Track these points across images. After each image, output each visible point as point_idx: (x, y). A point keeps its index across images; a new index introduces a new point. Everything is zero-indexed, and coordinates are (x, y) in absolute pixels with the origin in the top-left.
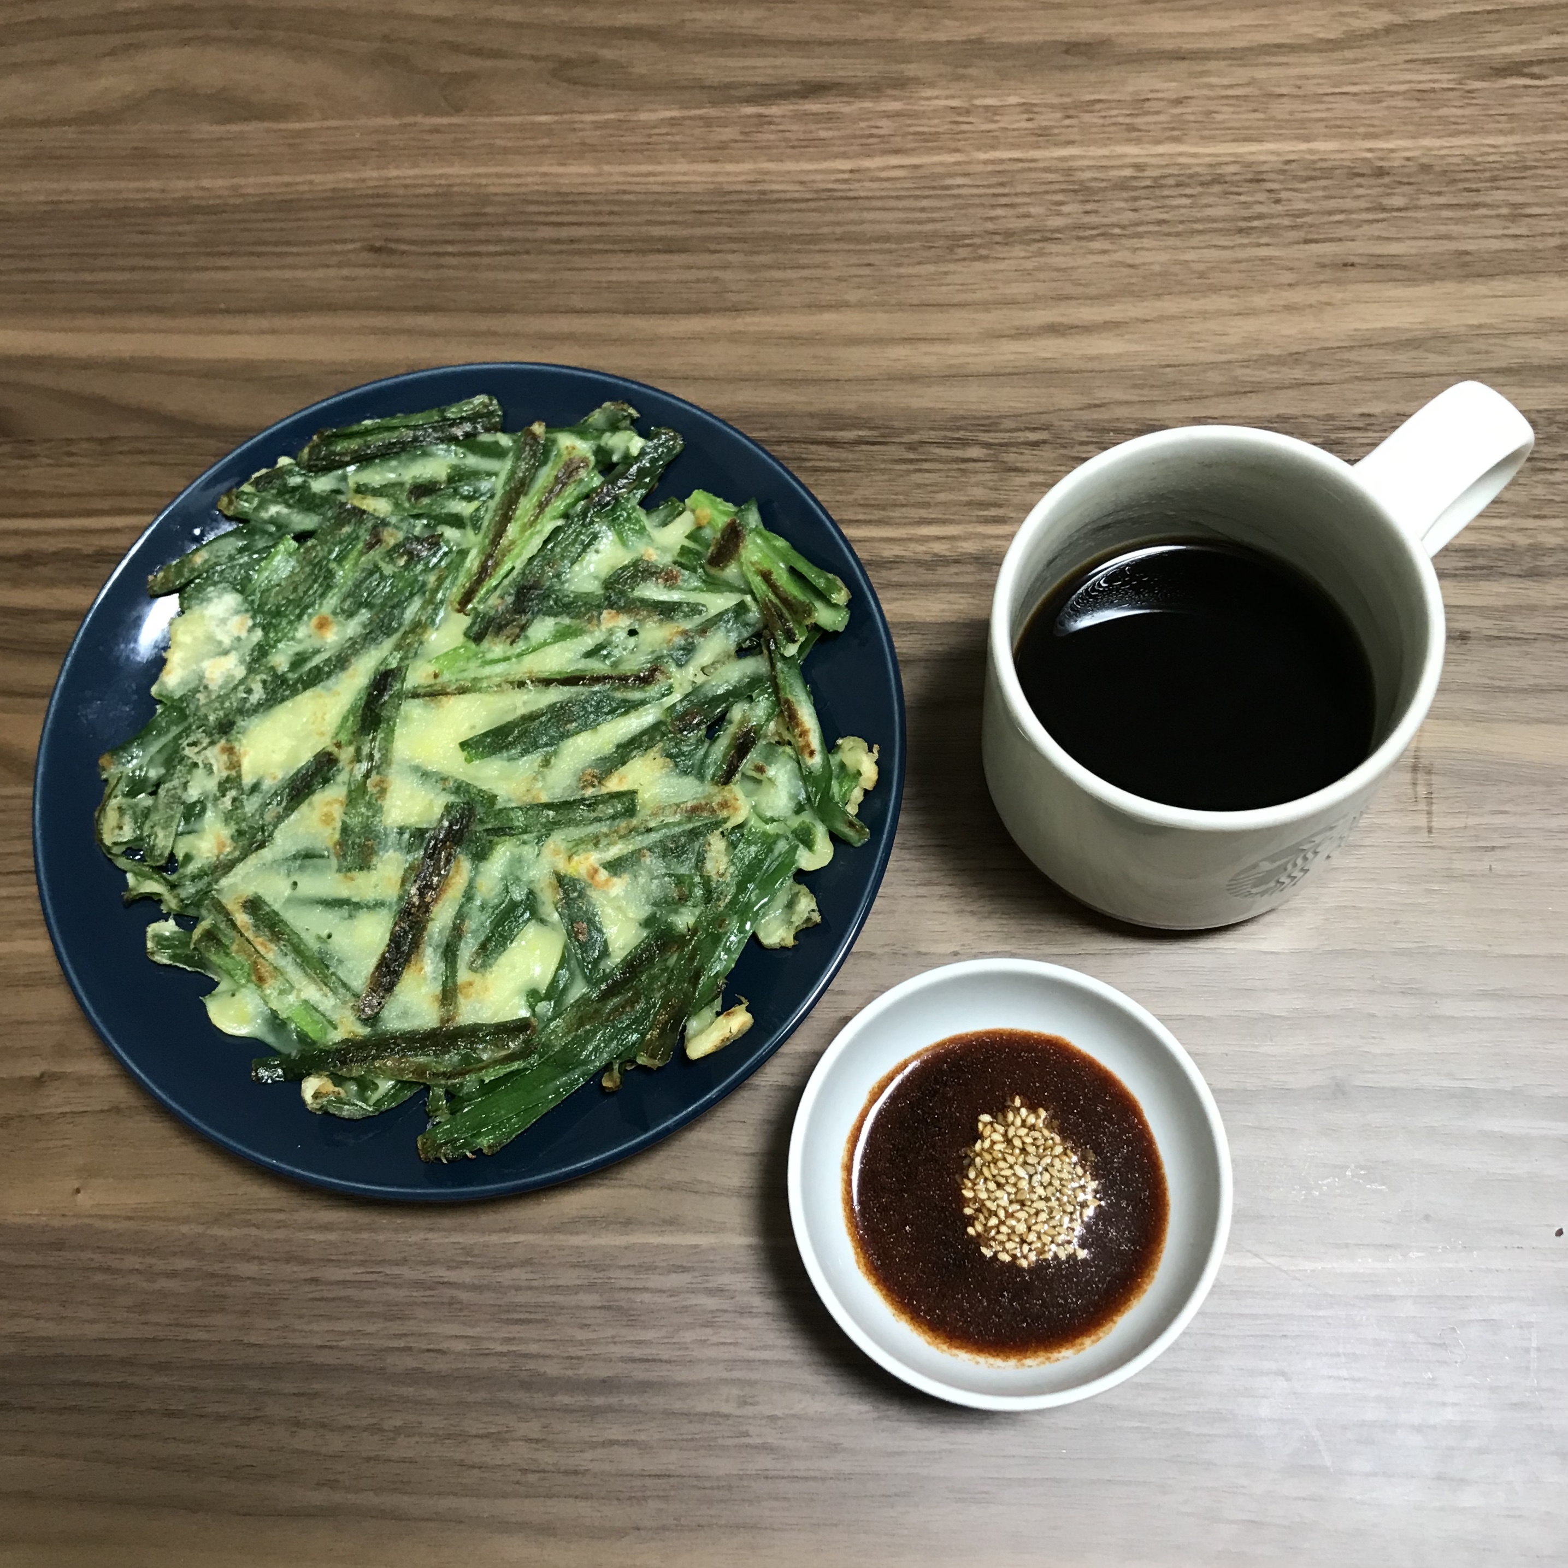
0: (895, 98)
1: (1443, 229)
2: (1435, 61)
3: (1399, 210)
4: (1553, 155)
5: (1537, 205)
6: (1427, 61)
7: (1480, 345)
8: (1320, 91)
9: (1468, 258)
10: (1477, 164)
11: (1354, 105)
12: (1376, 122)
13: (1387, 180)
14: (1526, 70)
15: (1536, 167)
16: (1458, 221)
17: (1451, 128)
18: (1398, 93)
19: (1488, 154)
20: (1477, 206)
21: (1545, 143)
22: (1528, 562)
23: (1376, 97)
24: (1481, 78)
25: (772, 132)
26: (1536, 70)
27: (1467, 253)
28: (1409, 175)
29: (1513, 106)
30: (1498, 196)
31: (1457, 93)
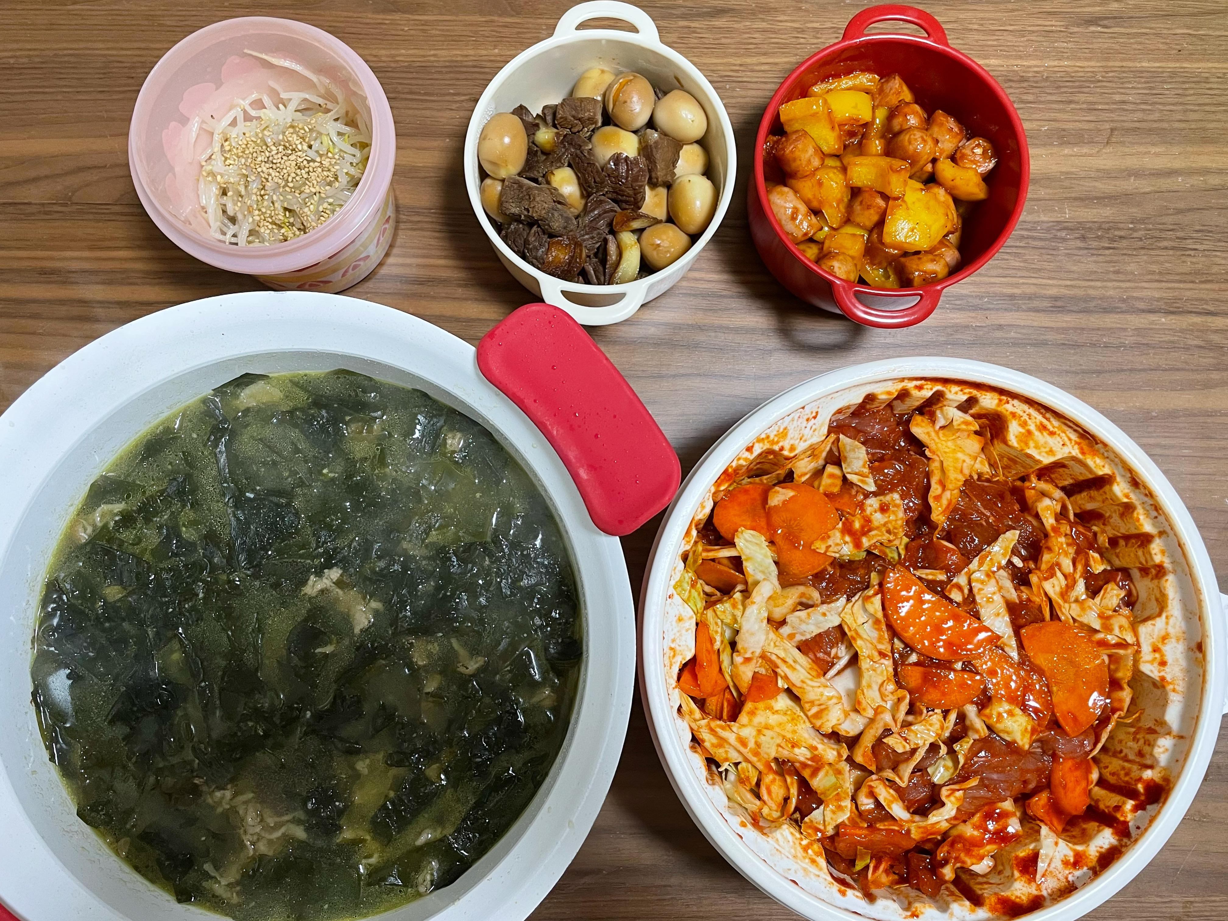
0: (763, 20)
1: (1052, 115)
2: (1054, 13)
3: (1030, 102)
4: (1110, 74)
5: (1101, 103)
6: (1049, 13)
7: (1066, 183)
8: (993, 28)
9: (1065, 133)
10: (1073, 77)
11: (1010, 38)
12: (1021, 49)
13: (1025, 84)
14: (1101, 23)
15: (1102, 81)
16: (1060, 111)
17: (1060, 55)
18: (1033, 32)
19: (1078, 72)
20: (1071, 102)
21: (1107, 67)
22: (1083, 305)
23: (1022, 33)
24: (1079, 25)
25: (696, 38)
26: (1105, 22)
27: (1064, 130)
28: (1037, 82)
29: (1092, 43)
30: (1082, 97)
31: (1065, 34)
